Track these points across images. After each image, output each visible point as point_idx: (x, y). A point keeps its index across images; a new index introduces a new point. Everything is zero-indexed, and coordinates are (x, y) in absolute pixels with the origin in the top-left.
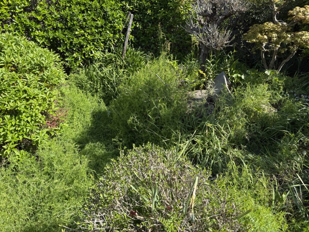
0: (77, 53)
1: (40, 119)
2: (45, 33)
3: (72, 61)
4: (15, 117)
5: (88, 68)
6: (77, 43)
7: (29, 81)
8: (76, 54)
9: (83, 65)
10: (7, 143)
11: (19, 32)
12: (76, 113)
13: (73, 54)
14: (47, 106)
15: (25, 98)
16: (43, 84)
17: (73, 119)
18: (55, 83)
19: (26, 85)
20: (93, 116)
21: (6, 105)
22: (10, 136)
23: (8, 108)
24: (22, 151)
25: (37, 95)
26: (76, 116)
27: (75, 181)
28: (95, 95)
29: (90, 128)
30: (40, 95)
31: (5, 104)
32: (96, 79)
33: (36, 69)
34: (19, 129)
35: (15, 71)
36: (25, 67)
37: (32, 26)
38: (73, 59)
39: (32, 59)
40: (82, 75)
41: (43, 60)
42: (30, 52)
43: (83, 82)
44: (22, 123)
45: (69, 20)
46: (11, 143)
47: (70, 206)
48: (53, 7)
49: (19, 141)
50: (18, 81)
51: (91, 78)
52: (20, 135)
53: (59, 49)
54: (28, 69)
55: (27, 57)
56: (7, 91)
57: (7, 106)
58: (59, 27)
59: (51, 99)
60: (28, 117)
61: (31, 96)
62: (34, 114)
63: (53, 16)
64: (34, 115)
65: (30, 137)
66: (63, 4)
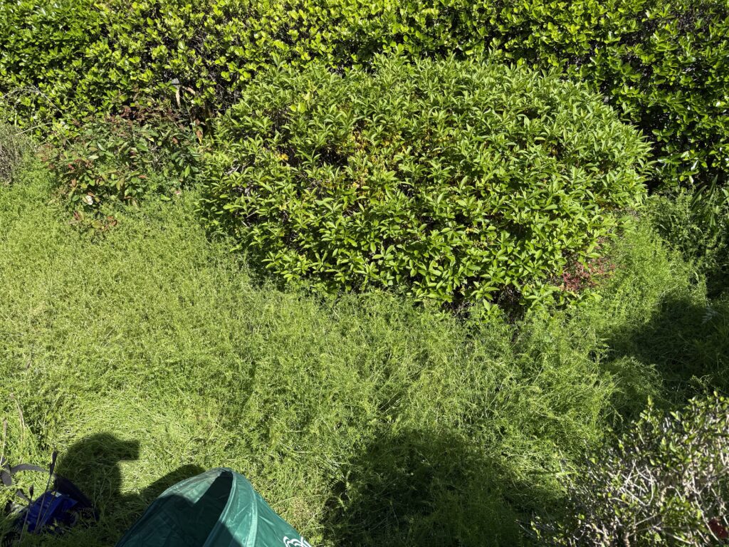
0: (693, 152)
1: (556, 262)
2: (642, 93)
3: (674, 166)
4: (517, 240)
5: (703, 194)
6: (708, 127)
7: (572, 182)
8: (690, 153)
9: (694, 183)
10: (482, 279)
11: (591, 83)
12: (628, 281)
13: (682, 151)
14: (580, 242)
15: (551, 211)
16: (595, 196)
17: (616, 292)
18: (619, 202)
19: (563, 188)
20: (664, 305)
21: (514, 214)
22: (493, 270)
23: (515, 218)
24: (496, 306)
25: (574, 213)
26: (624, 289)
27: (570, 412)
28: (692, 262)
29: (643, 327)
30: (580, 216)
31: (514, 211)
32: (713, 223)
33: (594, 162)
34: (513, 264)
35: (556, 156)
36: (577, 152)
37: (622, 75)
38: (677, 164)
39: (598, 141)
40: (682, 206)
41: (616, 147)
42: (598, 125)
43: (674, 221)
44: (524, 255)
45: (713, 72)
46: (489, 283)
47: (535, 452)
48: (688, 38)
49: (502, 285)
50: (554, 177)
51: (699, 219)
52: (508, 276)
53: (654, 132)
54: (582, 159)
55: (591, 135)
56: (528, 188)
57: (516, 216)
58: (679, 85)
59: (595, 231)
60: (537, 249)
61: (563, 211)
62: (550, 248)
63: (680, 58)
64: (549, 250)
65: (522, 288)
66: (717, 32)
